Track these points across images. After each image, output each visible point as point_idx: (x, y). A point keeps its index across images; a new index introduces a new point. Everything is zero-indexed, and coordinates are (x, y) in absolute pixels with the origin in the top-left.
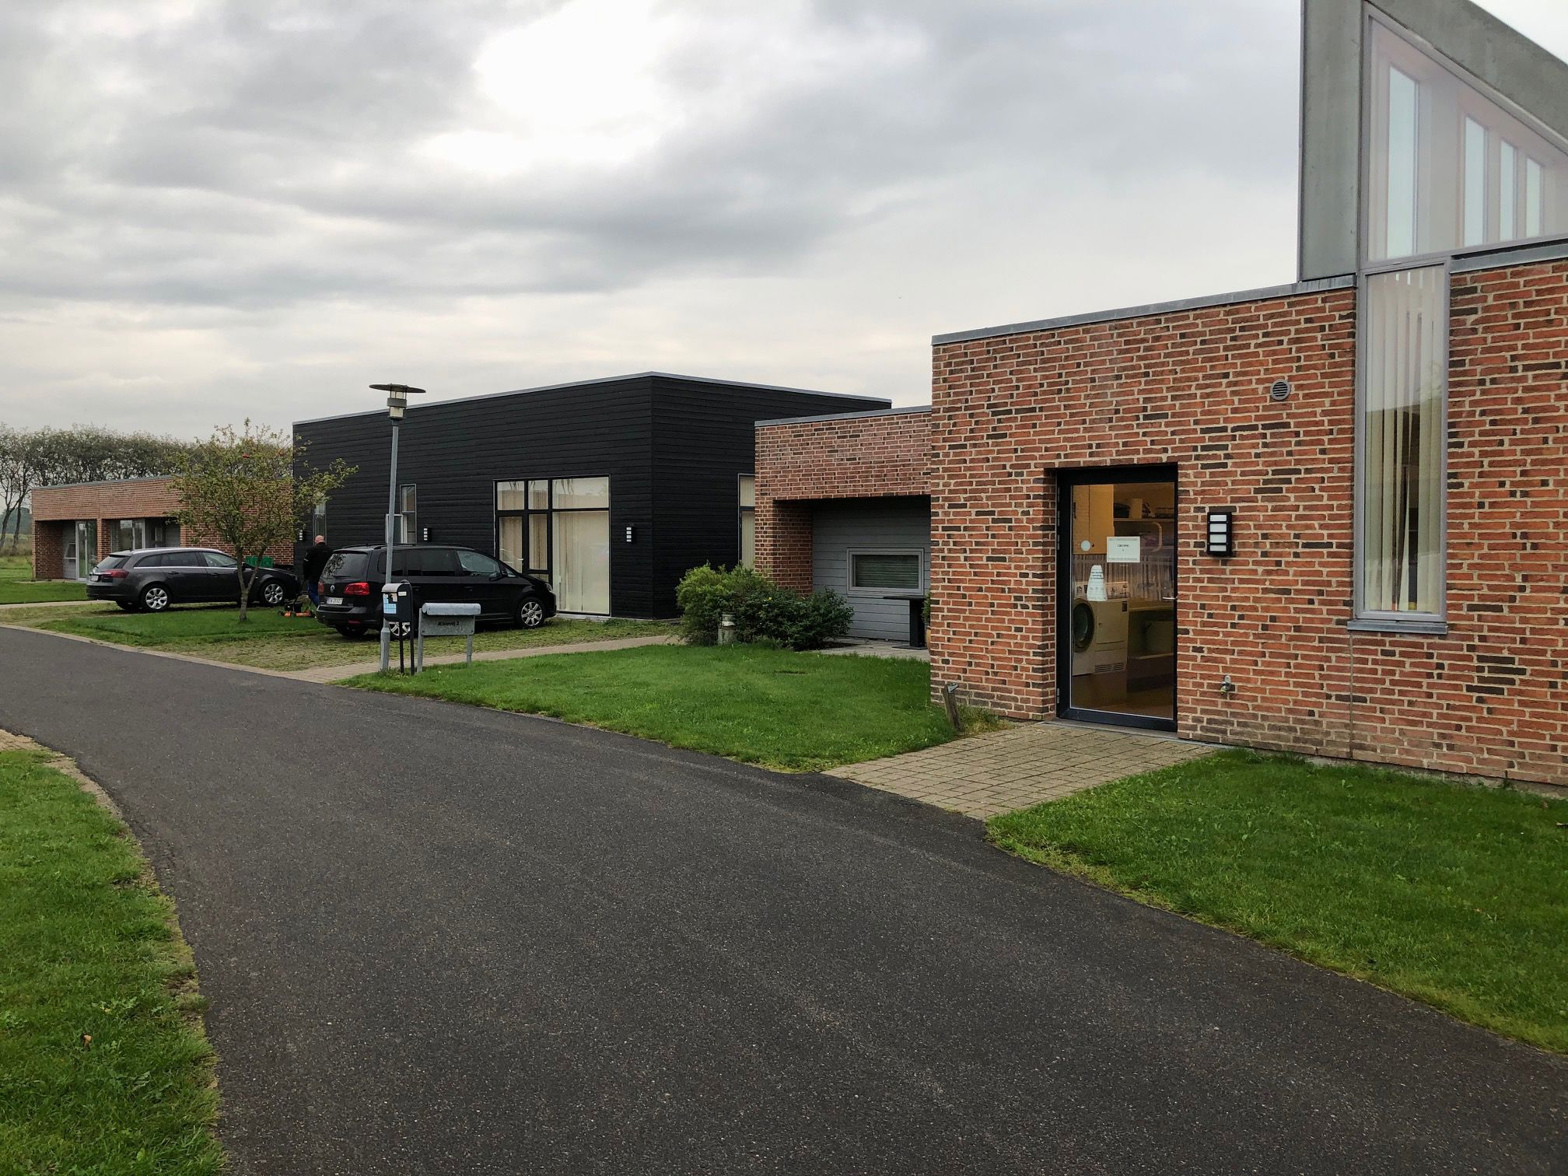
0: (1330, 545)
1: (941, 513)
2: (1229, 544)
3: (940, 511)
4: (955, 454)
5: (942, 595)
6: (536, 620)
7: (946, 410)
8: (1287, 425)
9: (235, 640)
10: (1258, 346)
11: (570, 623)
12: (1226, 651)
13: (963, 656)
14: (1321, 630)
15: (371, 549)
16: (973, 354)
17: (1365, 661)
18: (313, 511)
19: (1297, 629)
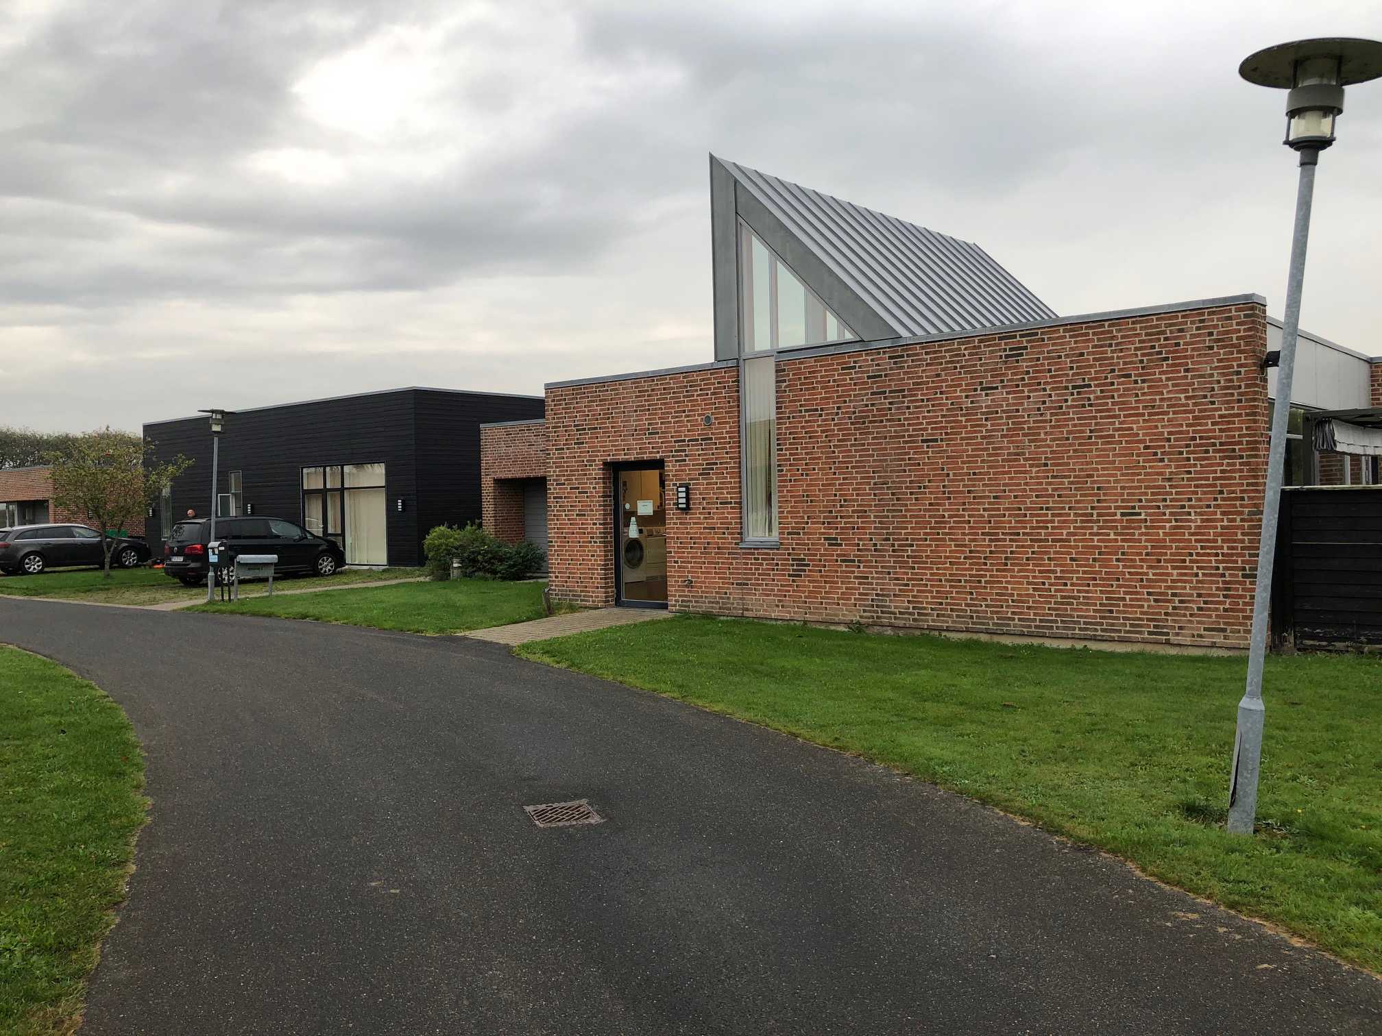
0: (731, 503)
1: (552, 489)
2: (688, 503)
3: (552, 487)
4: (558, 454)
5: (554, 537)
6: (329, 570)
7: (553, 427)
8: (711, 439)
9: (102, 590)
10: (698, 395)
11: (356, 572)
12: (689, 562)
13: (565, 573)
14: (728, 548)
15: (204, 520)
16: (566, 395)
17: (747, 564)
18: (160, 493)
19: (719, 548)
